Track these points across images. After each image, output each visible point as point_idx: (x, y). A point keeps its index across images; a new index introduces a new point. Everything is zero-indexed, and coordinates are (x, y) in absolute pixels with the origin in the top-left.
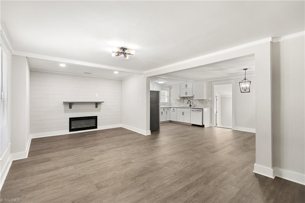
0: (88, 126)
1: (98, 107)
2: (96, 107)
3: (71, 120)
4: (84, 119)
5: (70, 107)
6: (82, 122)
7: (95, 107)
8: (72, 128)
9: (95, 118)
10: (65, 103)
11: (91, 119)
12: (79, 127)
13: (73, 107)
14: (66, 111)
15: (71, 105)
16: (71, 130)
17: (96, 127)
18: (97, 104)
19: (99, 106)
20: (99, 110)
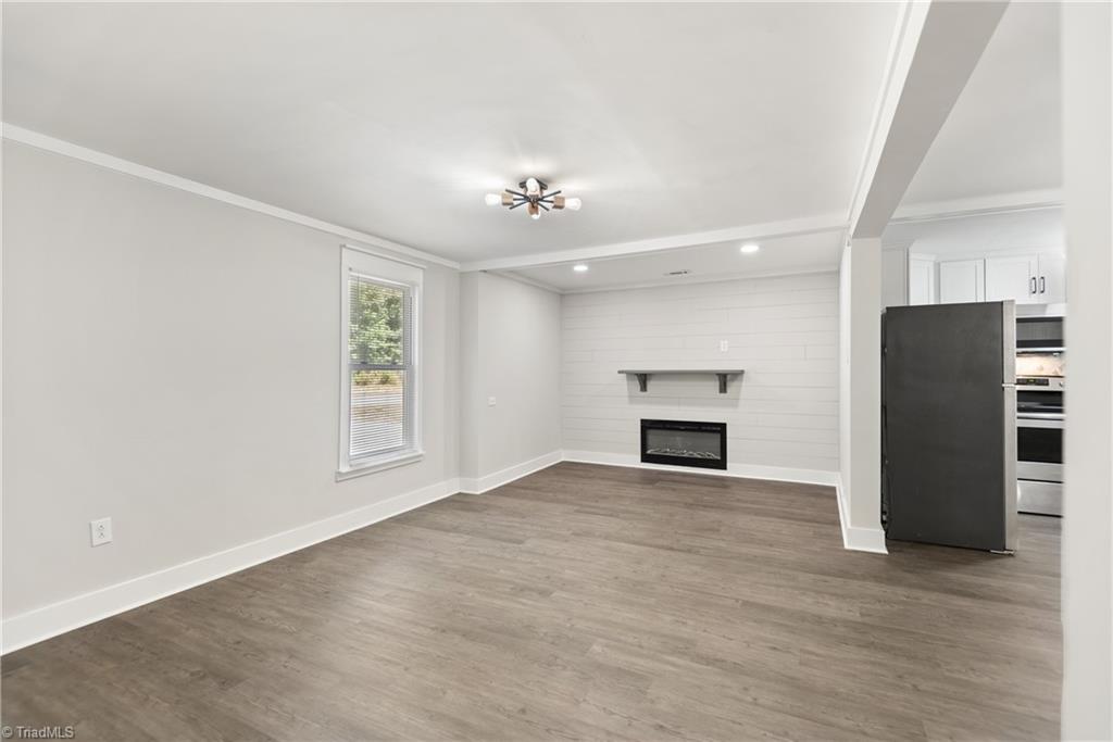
0: (696, 455)
1: (728, 390)
2: (723, 389)
3: (648, 426)
4: (682, 428)
5: (644, 388)
6: (678, 438)
7: (718, 388)
8: (649, 452)
9: (720, 429)
10: (630, 374)
11: (706, 431)
12: (669, 452)
13: (651, 384)
14: (632, 399)
15: (643, 379)
16: (646, 458)
17: (722, 464)
18: (724, 380)
19: (731, 387)
20: (735, 403)
